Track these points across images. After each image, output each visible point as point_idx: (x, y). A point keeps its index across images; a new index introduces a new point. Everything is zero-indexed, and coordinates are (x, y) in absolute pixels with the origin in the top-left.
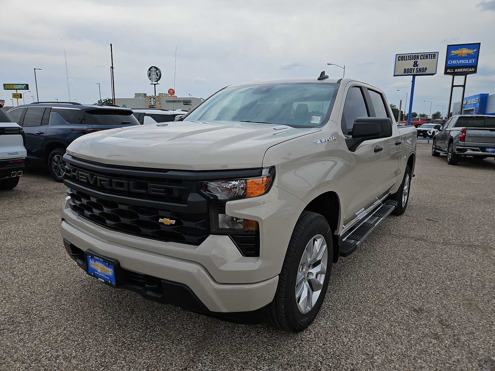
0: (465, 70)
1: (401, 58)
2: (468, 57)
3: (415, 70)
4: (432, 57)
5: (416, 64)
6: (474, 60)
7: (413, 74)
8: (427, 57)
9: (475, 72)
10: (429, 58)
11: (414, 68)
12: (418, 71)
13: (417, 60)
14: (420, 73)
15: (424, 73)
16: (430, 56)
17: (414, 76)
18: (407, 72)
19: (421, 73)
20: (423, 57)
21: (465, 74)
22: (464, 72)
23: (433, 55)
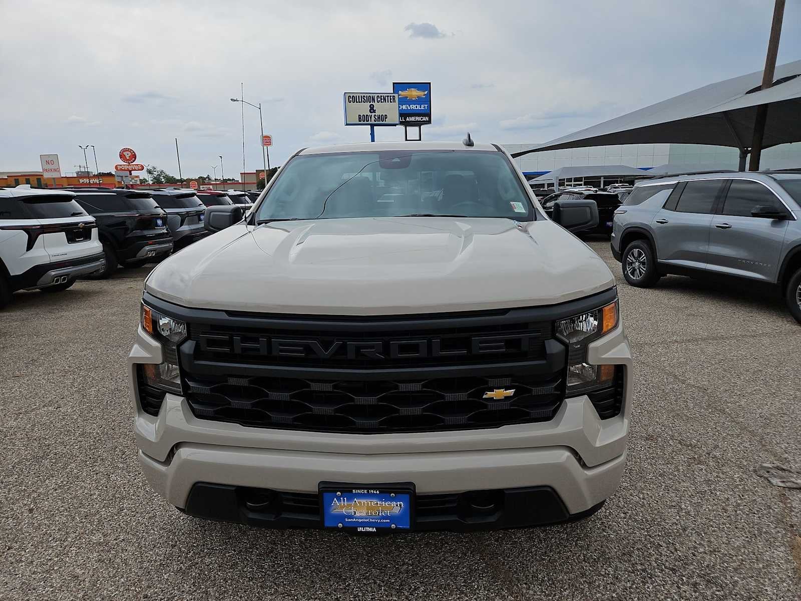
0: (418, 119)
1: (352, 98)
2: (419, 101)
3: (373, 118)
4: (392, 100)
5: (372, 109)
6: (426, 105)
7: (371, 123)
8: (385, 99)
9: (429, 122)
10: (388, 102)
11: (371, 114)
12: (376, 119)
13: (373, 103)
14: (379, 122)
15: (384, 122)
16: (389, 98)
17: (372, 126)
18: (363, 120)
19: (381, 122)
20: (380, 99)
21: (419, 124)
22: (417, 121)
23: (392, 98)
